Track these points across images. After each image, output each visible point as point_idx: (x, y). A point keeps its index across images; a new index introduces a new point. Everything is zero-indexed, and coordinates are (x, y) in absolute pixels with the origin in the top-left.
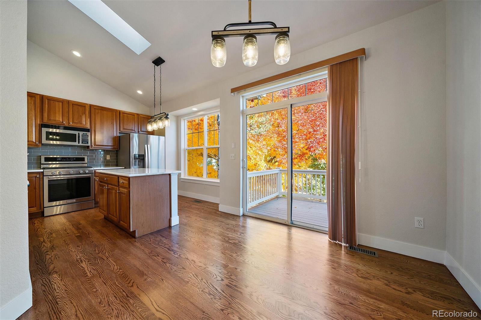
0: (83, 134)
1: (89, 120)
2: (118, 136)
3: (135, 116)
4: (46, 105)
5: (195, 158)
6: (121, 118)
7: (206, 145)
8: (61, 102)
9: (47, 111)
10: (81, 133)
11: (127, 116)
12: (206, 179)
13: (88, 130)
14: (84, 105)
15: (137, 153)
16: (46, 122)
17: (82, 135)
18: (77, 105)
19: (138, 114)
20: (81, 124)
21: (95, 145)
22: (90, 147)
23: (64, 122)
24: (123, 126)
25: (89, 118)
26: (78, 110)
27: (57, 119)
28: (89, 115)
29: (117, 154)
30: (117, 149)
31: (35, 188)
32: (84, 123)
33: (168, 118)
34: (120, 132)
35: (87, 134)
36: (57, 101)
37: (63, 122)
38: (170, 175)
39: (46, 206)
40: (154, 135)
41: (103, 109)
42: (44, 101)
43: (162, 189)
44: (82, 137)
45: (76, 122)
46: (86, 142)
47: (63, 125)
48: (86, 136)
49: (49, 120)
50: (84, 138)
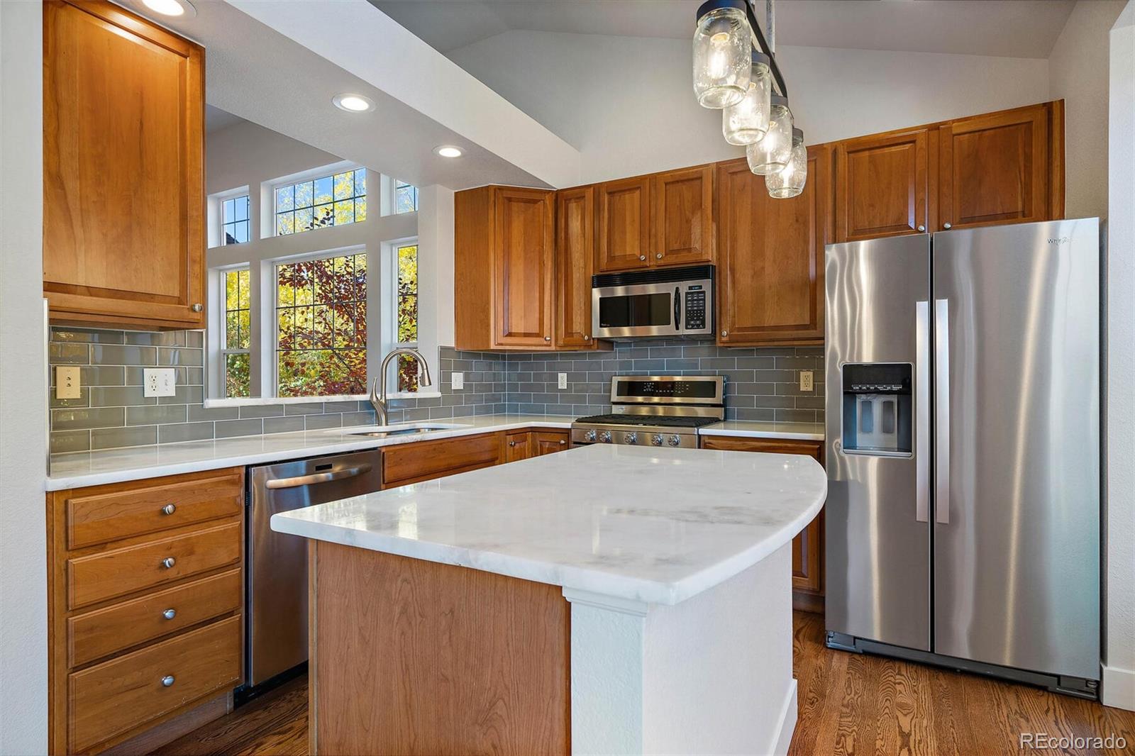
0: (690, 288)
1: (712, 229)
4: (606, 212)
8: (639, 188)
9: (608, 230)
10: (684, 286)
11: (870, 156)
13: (702, 271)
14: (697, 176)
16: (606, 268)
17: (687, 294)
18: (678, 182)
20: (689, 250)
21: (733, 328)
23: (644, 258)
24: (853, 220)
25: (713, 220)
26: (680, 201)
27: (629, 251)
32: (698, 245)
35: (701, 287)
36: (630, 190)
37: (640, 258)
42: (601, 200)
44: (686, 304)
45: (676, 247)
46: (698, 322)
47: (642, 270)
48: (698, 296)
49: (611, 258)
50: (692, 304)
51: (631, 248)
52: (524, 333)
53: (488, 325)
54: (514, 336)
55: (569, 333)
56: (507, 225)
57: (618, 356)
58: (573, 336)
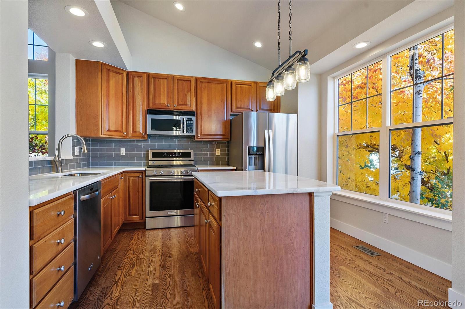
0: (188, 119)
1: (194, 99)
2: (229, 120)
3: (253, 86)
4: (152, 85)
5: (353, 153)
6: (233, 92)
7: (388, 124)
8: (166, 79)
9: (153, 92)
10: (185, 118)
11: (241, 87)
12: (386, 201)
13: (192, 114)
14: (189, 80)
15: (255, 145)
16: (152, 107)
17: (187, 121)
18: (182, 80)
19: (256, 83)
20: (186, 105)
21: (201, 134)
22: (196, 137)
23: (169, 105)
24: (236, 104)
25: (195, 96)
26: (183, 87)
27: (162, 102)
28: (194, 92)
29: (228, 147)
30: (228, 140)
31: (138, 192)
32: (189, 104)
33: (307, 60)
34: (232, 113)
35: (192, 119)
36: (162, 78)
37: (167, 105)
38: (311, 195)
39: (148, 216)
40: (280, 113)
41: (210, 81)
42: (150, 79)
43: (293, 230)
44: (186, 124)
45: (181, 103)
46: (191, 131)
47: (168, 110)
48: (191, 122)
49: (155, 103)
50: (189, 124)
51: (163, 101)
52: (115, 130)
53: (98, 125)
54: (111, 131)
55: (134, 131)
56: (108, 81)
57: (150, 142)
58: (136, 133)
